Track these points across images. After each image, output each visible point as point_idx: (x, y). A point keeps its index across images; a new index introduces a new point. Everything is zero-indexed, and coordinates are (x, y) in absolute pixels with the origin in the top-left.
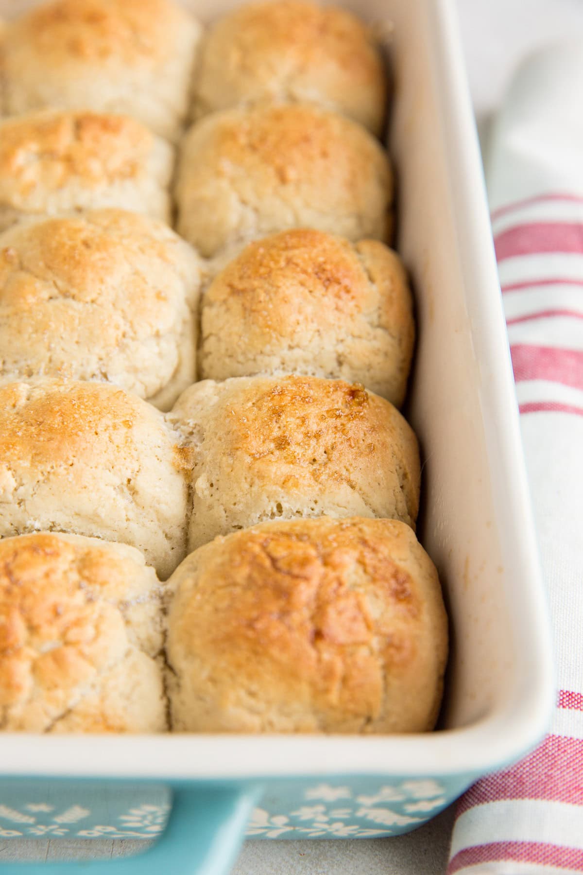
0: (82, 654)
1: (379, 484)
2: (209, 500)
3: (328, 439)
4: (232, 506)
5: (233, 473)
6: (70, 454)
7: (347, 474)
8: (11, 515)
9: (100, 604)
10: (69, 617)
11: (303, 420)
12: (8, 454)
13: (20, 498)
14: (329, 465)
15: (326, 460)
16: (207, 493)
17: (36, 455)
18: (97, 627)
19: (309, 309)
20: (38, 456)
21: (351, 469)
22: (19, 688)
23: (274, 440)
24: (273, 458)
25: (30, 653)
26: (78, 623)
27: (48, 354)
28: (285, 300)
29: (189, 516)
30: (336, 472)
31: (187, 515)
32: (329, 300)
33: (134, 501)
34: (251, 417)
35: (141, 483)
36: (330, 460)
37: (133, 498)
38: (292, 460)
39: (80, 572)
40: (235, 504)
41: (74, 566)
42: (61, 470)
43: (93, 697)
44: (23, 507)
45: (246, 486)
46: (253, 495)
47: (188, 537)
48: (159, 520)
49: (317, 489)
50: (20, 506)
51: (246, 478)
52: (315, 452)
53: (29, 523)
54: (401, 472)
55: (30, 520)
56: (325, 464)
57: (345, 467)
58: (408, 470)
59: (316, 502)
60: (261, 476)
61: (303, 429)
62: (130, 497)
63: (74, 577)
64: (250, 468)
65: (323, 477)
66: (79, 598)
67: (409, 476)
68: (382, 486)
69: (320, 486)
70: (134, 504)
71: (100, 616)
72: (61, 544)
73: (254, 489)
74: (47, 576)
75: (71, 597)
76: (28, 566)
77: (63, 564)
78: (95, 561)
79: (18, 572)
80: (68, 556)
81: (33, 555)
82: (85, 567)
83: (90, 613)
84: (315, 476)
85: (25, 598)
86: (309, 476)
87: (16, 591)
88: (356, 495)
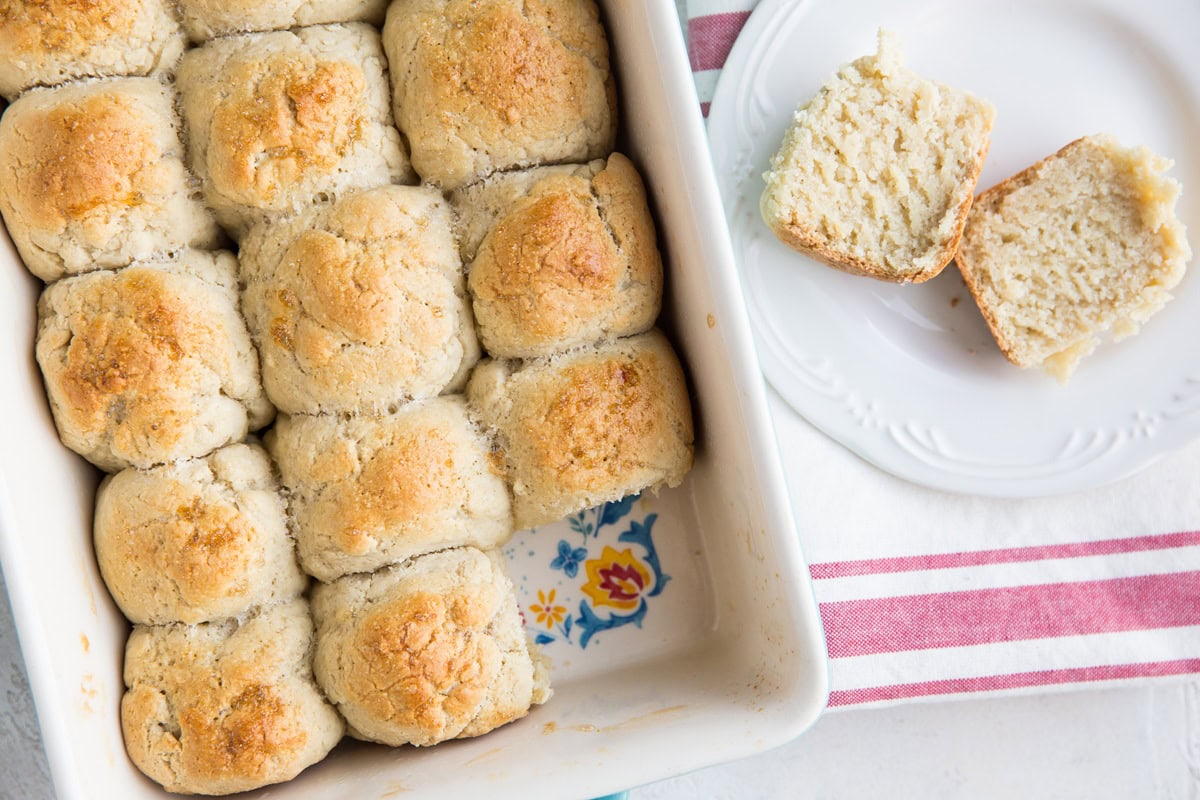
0: (474, 687)
1: (661, 451)
2: (528, 499)
3: (615, 435)
4: (549, 504)
6: (414, 513)
7: (635, 458)
9: (476, 638)
10: (458, 665)
11: (591, 427)
12: (365, 525)
13: (384, 550)
14: (620, 457)
15: (616, 453)
16: (524, 493)
17: (387, 520)
18: (478, 661)
19: (571, 308)
20: (389, 521)
21: (638, 453)
23: (572, 451)
24: (574, 467)
25: (439, 699)
26: (466, 667)
27: (358, 398)
28: (550, 307)
30: (626, 461)
31: (510, 501)
32: (587, 294)
34: (548, 433)
35: (472, 505)
36: (619, 452)
38: (590, 465)
39: (454, 622)
40: (551, 503)
41: (449, 617)
42: (411, 526)
43: (489, 707)
44: (387, 554)
45: (558, 493)
46: (564, 497)
47: (514, 513)
49: (614, 481)
50: (385, 553)
51: (556, 488)
52: (606, 450)
53: (394, 561)
55: (394, 558)
56: (617, 456)
57: (633, 453)
59: (615, 489)
60: (568, 486)
61: (592, 435)
62: (467, 517)
63: (451, 626)
64: (557, 479)
65: (618, 468)
66: (460, 642)
68: (664, 450)
69: (617, 478)
71: (478, 649)
72: (434, 604)
73: (565, 494)
74: (433, 638)
75: (455, 647)
76: (417, 636)
77: (441, 619)
78: (463, 610)
79: (412, 645)
80: (442, 612)
81: (417, 623)
82: (457, 618)
83: (472, 652)
84: (611, 472)
85: (425, 666)
86: (606, 473)
87: (417, 662)
88: (646, 470)
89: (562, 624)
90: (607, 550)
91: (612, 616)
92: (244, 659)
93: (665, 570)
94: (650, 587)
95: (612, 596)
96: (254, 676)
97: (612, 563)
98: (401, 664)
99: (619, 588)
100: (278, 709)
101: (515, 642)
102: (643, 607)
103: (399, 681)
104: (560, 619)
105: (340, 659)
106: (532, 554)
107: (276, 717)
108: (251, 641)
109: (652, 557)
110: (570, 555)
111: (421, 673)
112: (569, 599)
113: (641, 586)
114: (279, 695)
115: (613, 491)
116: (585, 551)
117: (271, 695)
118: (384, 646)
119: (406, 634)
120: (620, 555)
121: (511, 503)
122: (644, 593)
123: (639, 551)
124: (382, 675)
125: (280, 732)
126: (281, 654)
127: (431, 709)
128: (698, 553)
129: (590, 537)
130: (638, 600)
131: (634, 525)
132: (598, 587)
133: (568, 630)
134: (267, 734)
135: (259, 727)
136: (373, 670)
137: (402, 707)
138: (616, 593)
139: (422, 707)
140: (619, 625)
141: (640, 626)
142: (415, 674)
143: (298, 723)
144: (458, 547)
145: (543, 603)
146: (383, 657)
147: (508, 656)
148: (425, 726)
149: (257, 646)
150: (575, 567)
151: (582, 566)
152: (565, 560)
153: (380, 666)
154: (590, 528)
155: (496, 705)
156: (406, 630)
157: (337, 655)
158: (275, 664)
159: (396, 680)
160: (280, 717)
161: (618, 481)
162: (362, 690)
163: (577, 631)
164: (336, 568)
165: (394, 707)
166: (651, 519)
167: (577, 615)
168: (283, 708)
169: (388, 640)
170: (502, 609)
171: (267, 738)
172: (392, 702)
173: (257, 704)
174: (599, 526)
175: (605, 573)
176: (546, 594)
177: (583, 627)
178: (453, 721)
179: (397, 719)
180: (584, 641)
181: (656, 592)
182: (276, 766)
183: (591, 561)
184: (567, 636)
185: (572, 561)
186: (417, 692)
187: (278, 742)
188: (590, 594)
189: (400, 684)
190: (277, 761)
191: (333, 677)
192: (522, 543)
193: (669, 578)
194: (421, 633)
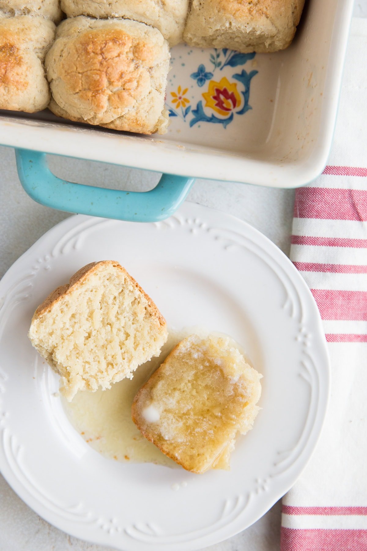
0: (130, 95)
1: (281, 15)
2: (198, 12)
4: (209, 19)
5: (211, 4)
7: (266, 10)
8: (105, 9)
9: (141, 69)
10: (126, 77)
13: (110, 2)
14: (258, 5)
15: (257, 2)
16: (198, 8)
18: (138, 82)
21: (268, 8)
22: (102, 107)
25: (108, 92)
26: (130, 81)
29: (188, 14)
30: (260, 10)
31: (187, 13)
33: (163, 8)
36: (259, 2)
37: (163, 7)
38: (241, 2)
39: (134, 54)
40: (210, 18)
41: (132, 49)
43: (133, 113)
44: (111, 7)
45: (216, 12)
46: (219, 16)
47: (187, 23)
48: (174, 17)
49: (249, 18)
50: (110, 6)
51: (217, 7)
53: (113, 14)
54: (294, 6)
55: (114, 13)
56: (256, 4)
57: (266, 7)
58: (297, 5)
59: (248, 24)
60: (224, 9)
62: (161, 6)
63: (131, 56)
64: (220, 3)
65: (254, 12)
66: (132, 66)
67: (298, 9)
68: (282, 16)
69: (252, 17)
70: (163, 9)
71: (140, 76)
72: (127, 38)
73: (220, 14)
74: (119, 56)
75: (128, 66)
76: (111, 50)
77: (126, 49)
78: (141, 49)
79: (106, 53)
80: (129, 44)
81: (113, 44)
82: (136, 52)
83: (136, 75)
84: (250, 11)
85: (108, 68)
86: (247, 11)
87: (105, 63)
88: (268, 21)
89: (184, 109)
90: (224, 79)
91: (213, 116)
92: (11, 29)
93: (250, 103)
94: (239, 108)
95: (217, 105)
96: (13, 39)
97: (224, 87)
98: (96, 61)
99: (223, 103)
100: (19, 62)
101: (160, 85)
102: (231, 118)
103: (91, 70)
104: (184, 105)
105: (62, 51)
106: (183, 65)
107: (16, 66)
108: (19, 23)
109: (246, 93)
110: (203, 74)
111: (105, 70)
112: (193, 97)
113: (234, 105)
114: (22, 56)
115: (246, 25)
116: (212, 75)
117: (18, 53)
118: (90, 48)
119: (105, 47)
120: (230, 85)
121: (187, 14)
122: (235, 111)
123: (241, 87)
124: (83, 63)
125: (15, 74)
126: (33, 37)
127: (102, 95)
128: (272, 101)
129: (218, 69)
130: (230, 113)
131: (244, 73)
132: (211, 97)
133: (186, 113)
134: (8, 72)
135: (5, 66)
136: (79, 59)
137: (86, 87)
138: (220, 104)
139: (97, 91)
140: (214, 122)
141: (225, 127)
142: (101, 69)
143: (26, 76)
144: (150, 25)
145: (179, 93)
146: (87, 53)
147: (154, 91)
148: (95, 104)
149: (21, 27)
150: (203, 81)
151: (207, 82)
152: (199, 75)
153: (84, 58)
154: (220, 64)
155: (137, 113)
156: (106, 44)
157: (62, 48)
158: (27, 40)
159: (90, 69)
160: (19, 67)
161: (252, 19)
162: (68, 69)
163: (191, 116)
164: (80, 6)
165: (82, 85)
166: (254, 73)
167: (194, 107)
168: (22, 63)
169: (94, 45)
170: (161, 63)
171: (6, 74)
172: (82, 81)
173: (8, 55)
174: (225, 65)
175: (218, 91)
176: (183, 89)
177: (194, 114)
178: (110, 110)
179: (80, 94)
180: (192, 123)
181: (241, 112)
182: (5, 94)
183: (213, 82)
184: (184, 116)
185: (203, 77)
186: (98, 80)
187: (12, 79)
188: (206, 99)
189: (91, 72)
190: (7, 91)
191: (55, 60)
192: (180, 57)
193: (251, 108)
194: (114, 51)
